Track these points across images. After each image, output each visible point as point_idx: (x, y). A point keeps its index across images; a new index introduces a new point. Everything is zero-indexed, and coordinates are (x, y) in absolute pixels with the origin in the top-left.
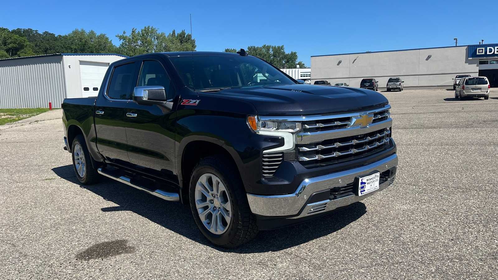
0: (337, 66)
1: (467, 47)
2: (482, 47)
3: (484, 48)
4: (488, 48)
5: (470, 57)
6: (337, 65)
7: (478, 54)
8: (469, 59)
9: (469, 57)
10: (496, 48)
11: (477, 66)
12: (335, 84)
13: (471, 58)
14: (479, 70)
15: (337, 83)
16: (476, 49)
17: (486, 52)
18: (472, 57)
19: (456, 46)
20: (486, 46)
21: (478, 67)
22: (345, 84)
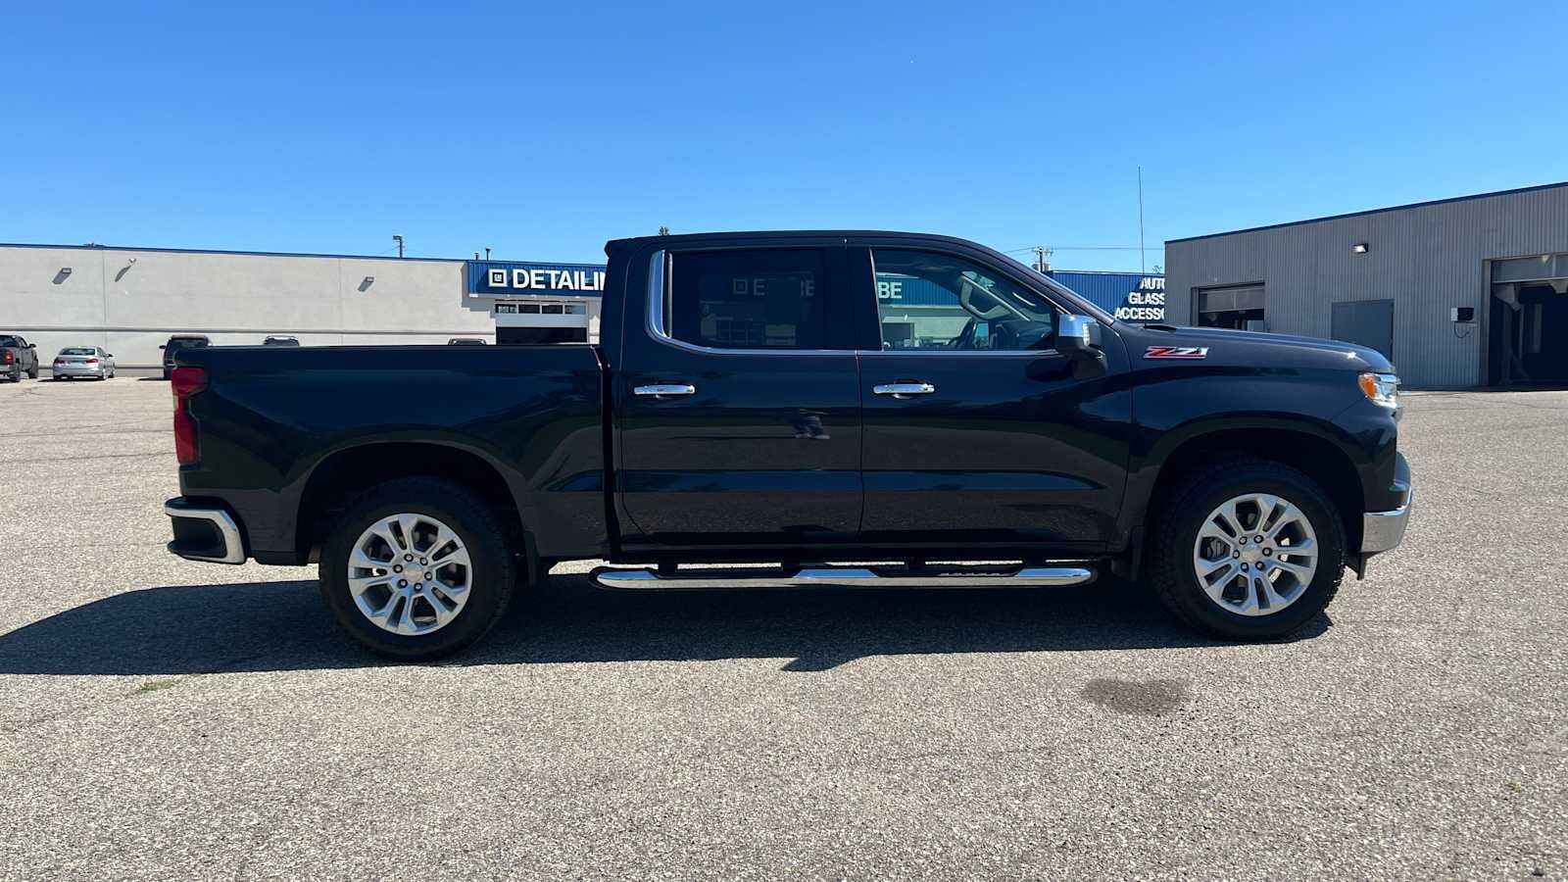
0: (53, 284)
1: (462, 264)
2: (501, 268)
3: (504, 272)
4: (515, 272)
5: (474, 292)
6: (55, 282)
7: (491, 284)
8: (472, 295)
9: (469, 292)
10: (533, 272)
11: (491, 317)
12: (60, 350)
13: (476, 295)
14: (497, 328)
15: (69, 345)
16: (487, 273)
17: (511, 282)
18: (478, 292)
19: (401, 258)
20: (509, 266)
21: (494, 320)
22: (99, 349)
